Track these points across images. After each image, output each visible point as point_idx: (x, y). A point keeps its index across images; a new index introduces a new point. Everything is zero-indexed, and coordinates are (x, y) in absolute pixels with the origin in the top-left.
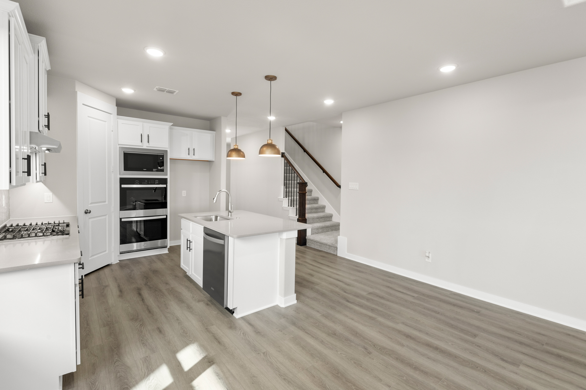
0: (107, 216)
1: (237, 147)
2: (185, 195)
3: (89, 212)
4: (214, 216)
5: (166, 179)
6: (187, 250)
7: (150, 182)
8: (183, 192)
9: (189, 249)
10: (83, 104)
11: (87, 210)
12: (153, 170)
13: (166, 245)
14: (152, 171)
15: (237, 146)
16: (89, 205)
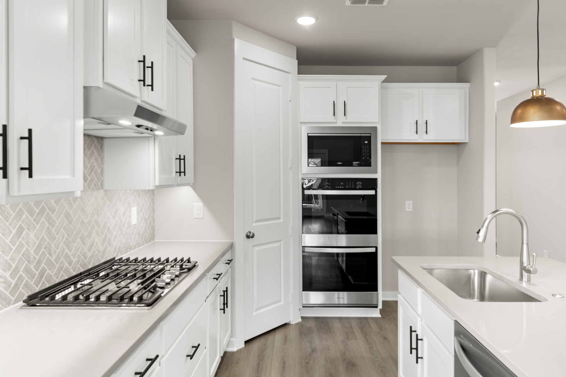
0: (282, 242)
1: (542, 92)
2: (411, 210)
3: (251, 235)
4: (476, 271)
5: (375, 180)
6: (411, 353)
7: (349, 186)
8: (407, 202)
9: (414, 351)
10: (244, 59)
11: (250, 232)
12: (352, 163)
13: (375, 303)
14: (351, 165)
15: (543, 90)
16: (254, 224)
